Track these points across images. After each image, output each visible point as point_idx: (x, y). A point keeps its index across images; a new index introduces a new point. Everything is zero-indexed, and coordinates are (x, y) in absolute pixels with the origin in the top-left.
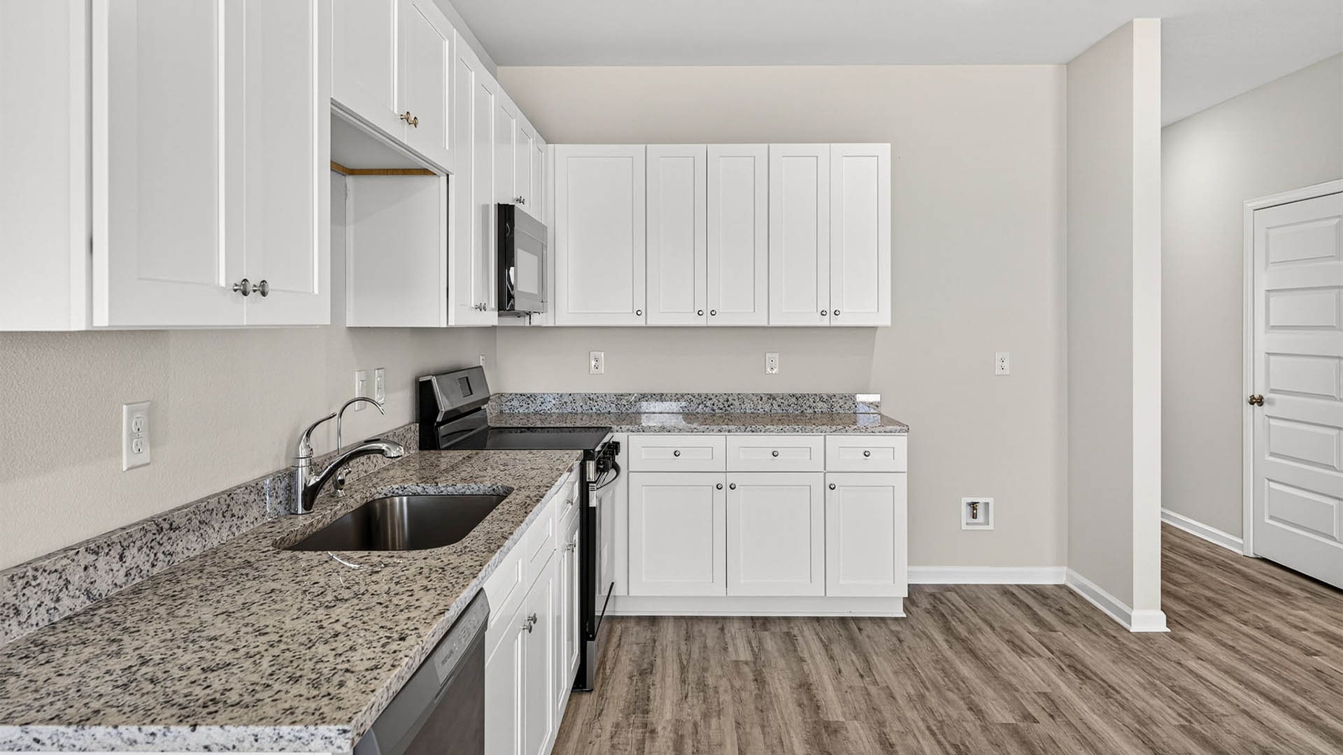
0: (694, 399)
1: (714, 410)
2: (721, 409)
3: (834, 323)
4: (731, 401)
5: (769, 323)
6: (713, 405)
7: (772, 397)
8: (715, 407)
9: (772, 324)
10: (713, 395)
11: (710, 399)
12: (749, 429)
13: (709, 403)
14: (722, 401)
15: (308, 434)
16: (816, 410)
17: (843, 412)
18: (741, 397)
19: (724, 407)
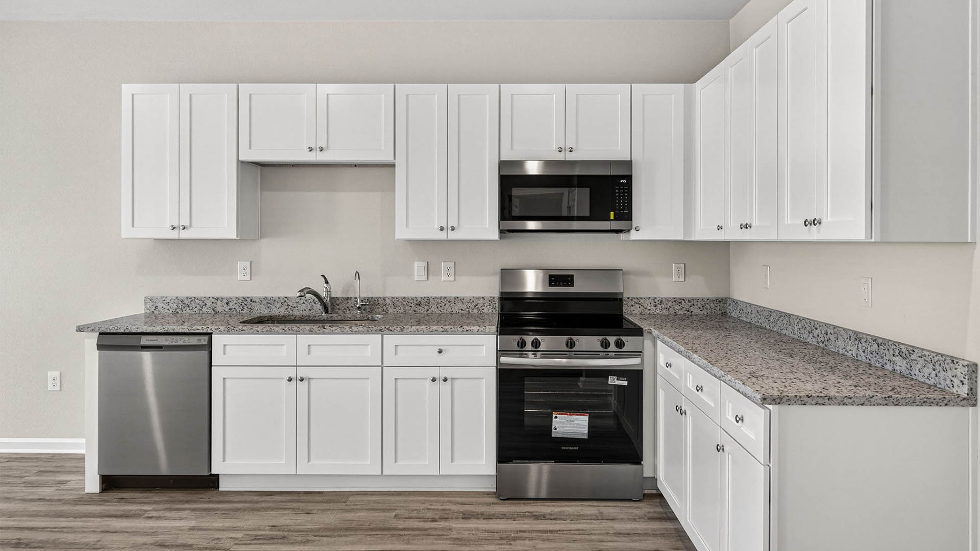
13: (815, 333)
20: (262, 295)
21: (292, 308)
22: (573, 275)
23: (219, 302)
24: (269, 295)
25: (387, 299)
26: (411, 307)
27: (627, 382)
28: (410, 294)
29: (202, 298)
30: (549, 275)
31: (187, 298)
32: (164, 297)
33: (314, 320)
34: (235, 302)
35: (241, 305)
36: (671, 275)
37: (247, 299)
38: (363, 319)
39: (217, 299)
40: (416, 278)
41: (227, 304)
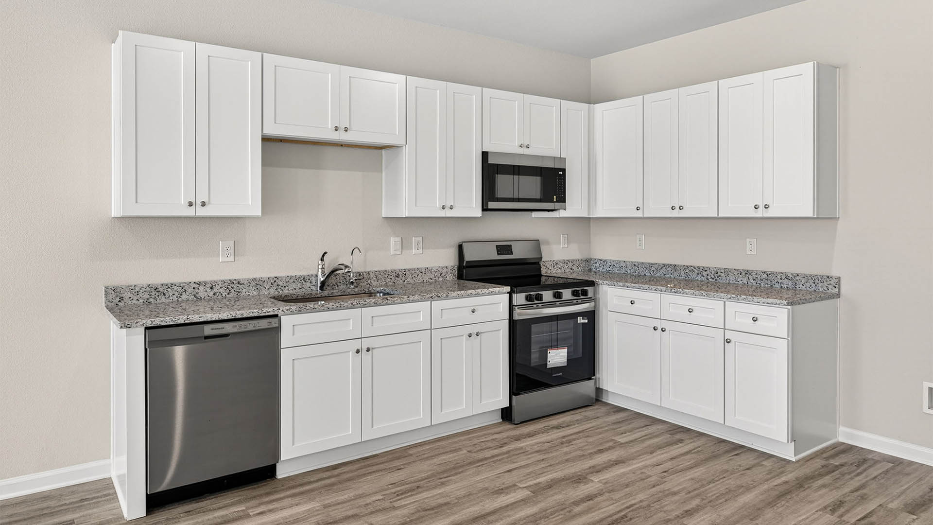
0: (695, 270)
1: (707, 279)
2: (713, 279)
3: (766, 215)
4: (719, 274)
5: (718, 215)
6: (708, 275)
7: (748, 273)
8: (709, 277)
9: (721, 215)
10: (707, 268)
11: (706, 271)
12: (673, 290)
13: (705, 274)
14: (713, 272)
15: (322, 260)
16: (782, 286)
17: (805, 289)
18: (727, 271)
19: (715, 277)
20: (251, 277)
21: (282, 288)
22: (511, 245)
23: (201, 288)
24: (257, 276)
25: (371, 273)
26: (391, 279)
27: (587, 320)
28: (389, 267)
29: (180, 283)
30: (496, 246)
31: (162, 285)
32: (131, 286)
33: (316, 297)
34: (220, 285)
35: (228, 288)
36: (560, 243)
37: (234, 281)
38: (361, 293)
39: (199, 284)
40: (392, 252)
41: (212, 288)
